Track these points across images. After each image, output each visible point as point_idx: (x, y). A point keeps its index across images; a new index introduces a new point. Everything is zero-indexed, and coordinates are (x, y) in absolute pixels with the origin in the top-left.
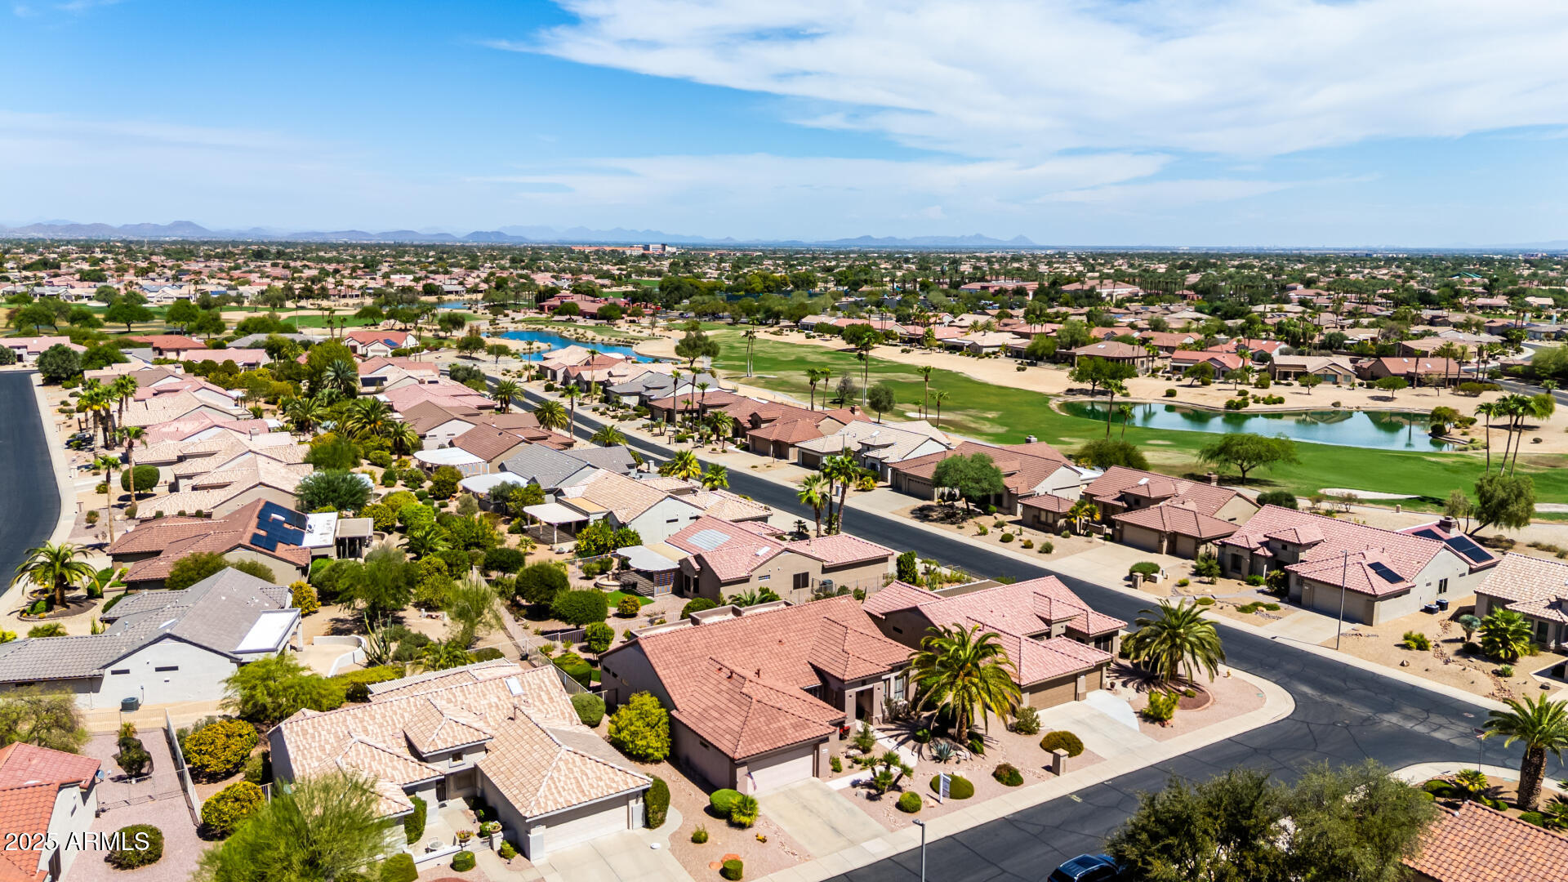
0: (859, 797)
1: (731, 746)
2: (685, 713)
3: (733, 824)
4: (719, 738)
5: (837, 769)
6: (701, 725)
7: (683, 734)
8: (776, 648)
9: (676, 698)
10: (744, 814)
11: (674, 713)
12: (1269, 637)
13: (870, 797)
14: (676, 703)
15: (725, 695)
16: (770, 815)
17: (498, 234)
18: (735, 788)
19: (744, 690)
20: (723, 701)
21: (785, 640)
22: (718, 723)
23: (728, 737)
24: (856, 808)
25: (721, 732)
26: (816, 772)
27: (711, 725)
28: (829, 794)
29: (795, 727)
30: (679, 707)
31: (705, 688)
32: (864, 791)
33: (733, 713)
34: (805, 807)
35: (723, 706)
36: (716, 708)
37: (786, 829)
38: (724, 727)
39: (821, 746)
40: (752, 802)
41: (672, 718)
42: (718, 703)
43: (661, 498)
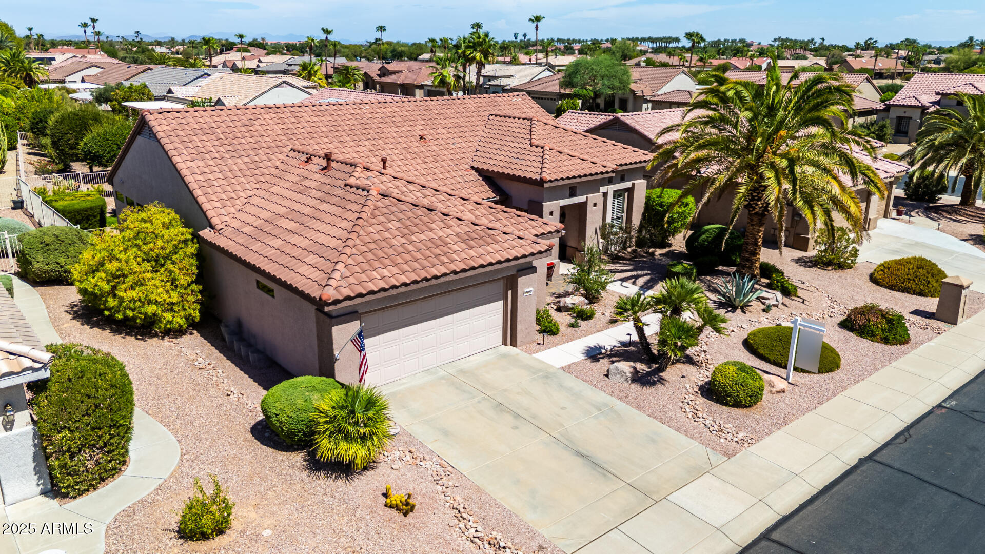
0: (615, 379)
1: (317, 275)
2: (228, 231)
3: (317, 465)
4: (293, 263)
5: (548, 329)
6: (256, 246)
7: (225, 270)
8: (415, 145)
9: (211, 208)
10: (348, 437)
11: (206, 233)
13: (639, 379)
14: (210, 214)
15: (314, 193)
16: (419, 431)
18: (330, 373)
19: (352, 181)
20: (307, 204)
21: (428, 137)
22: (295, 239)
23: (311, 259)
24: (619, 405)
25: (297, 252)
26: (511, 336)
27: (277, 243)
28: (546, 375)
29: (466, 240)
30: (215, 221)
31: (275, 189)
32: (626, 367)
33: (328, 218)
34: (500, 407)
35: (307, 210)
36: (293, 215)
37: (464, 466)
38: (305, 243)
39: (521, 280)
40: (371, 403)
41: (202, 241)
42: (297, 207)
43: (275, 84)
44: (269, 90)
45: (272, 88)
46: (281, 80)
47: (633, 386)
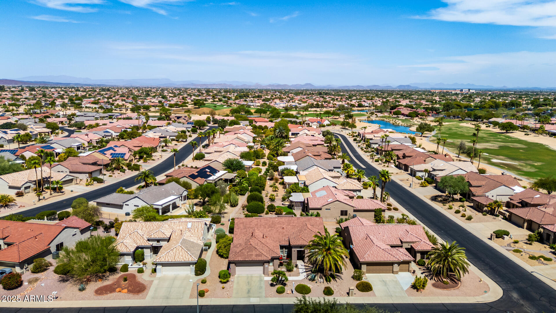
8: (281, 230)
12: (530, 272)
13: (272, 285)
16: (235, 282)
17: (408, 86)
19: (250, 240)
21: (285, 228)
26: (264, 273)
28: (261, 281)
29: (257, 255)
38: (236, 250)
39: (265, 264)
43: (321, 178)
47: (269, 286)
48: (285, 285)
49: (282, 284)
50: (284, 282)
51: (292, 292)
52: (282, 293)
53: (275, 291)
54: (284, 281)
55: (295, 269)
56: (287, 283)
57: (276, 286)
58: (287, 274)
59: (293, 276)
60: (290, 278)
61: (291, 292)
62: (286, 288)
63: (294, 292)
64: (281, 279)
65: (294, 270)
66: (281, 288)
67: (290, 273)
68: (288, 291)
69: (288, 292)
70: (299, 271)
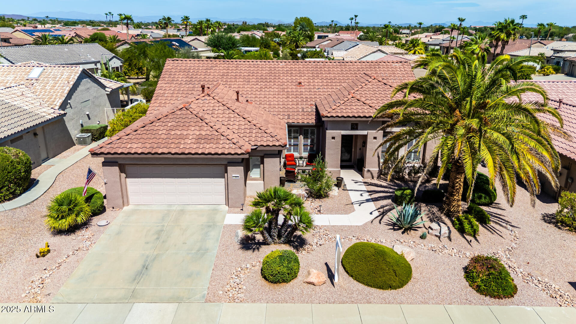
8: (292, 88)
13: (247, 243)
16: (112, 228)
21: (304, 84)
24: (213, 253)
32: (241, 234)
34: (161, 231)
39: (230, 169)
43: (373, 51)
44: (369, 54)
45: (371, 53)
46: (377, 49)
47: (238, 246)
48: (300, 243)
49: (288, 242)
50: (298, 233)
51: (331, 276)
52: (285, 281)
53: (258, 268)
54: (295, 228)
55: (335, 191)
56: (307, 236)
57: (264, 248)
58: (309, 205)
59: (330, 211)
60: (318, 220)
61: (324, 277)
62: (302, 256)
63: (340, 277)
64: (285, 221)
65: (331, 193)
66: (282, 257)
67: (317, 203)
68: (314, 271)
69: (312, 279)
70: (348, 196)
